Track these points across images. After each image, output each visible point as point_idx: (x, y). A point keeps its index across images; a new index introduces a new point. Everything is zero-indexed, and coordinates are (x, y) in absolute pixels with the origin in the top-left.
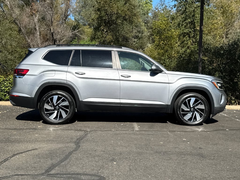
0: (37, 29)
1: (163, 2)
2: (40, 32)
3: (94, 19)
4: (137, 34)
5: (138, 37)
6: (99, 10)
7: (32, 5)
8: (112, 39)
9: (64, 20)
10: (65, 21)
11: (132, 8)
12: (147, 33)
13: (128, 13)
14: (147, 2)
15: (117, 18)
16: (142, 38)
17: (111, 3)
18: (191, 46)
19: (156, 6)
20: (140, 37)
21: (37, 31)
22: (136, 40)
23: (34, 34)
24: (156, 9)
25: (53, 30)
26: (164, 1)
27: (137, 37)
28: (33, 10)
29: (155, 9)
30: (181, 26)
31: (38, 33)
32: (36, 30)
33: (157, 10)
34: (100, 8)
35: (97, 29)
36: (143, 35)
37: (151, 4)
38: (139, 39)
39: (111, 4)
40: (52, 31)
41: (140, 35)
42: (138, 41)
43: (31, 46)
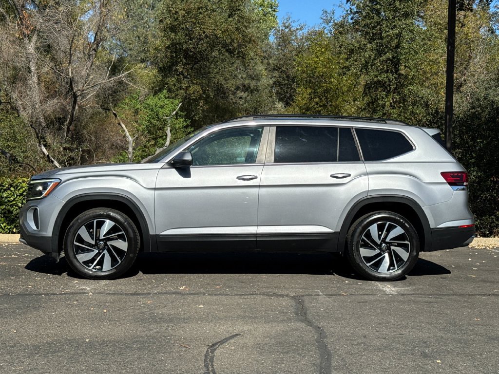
0: (33, 69)
1: (329, 16)
2: (39, 78)
3: (160, 47)
4: (247, 82)
5: (250, 87)
6: (173, 29)
7: (21, 17)
8: (201, 92)
9: (94, 49)
10: (96, 51)
11: (244, 26)
12: (266, 80)
13: (237, 36)
14: (265, 12)
15: (212, 47)
16: (257, 90)
17: (200, 13)
18: (392, 111)
19: (285, 21)
20: (252, 88)
21: (32, 73)
22: (244, 95)
23: (25, 81)
24: (286, 27)
25: (72, 73)
26: (333, 14)
27: (246, 88)
28: (24, 27)
29: (283, 26)
30: (369, 67)
31: (35, 79)
32: (30, 71)
33: (287, 30)
34: (176, 25)
35: (166, 70)
36: (259, 84)
37: (274, 17)
38: (252, 92)
39: (201, 16)
40: (70, 74)
41: (253, 84)
42: (249, 97)
43: (19, 108)
